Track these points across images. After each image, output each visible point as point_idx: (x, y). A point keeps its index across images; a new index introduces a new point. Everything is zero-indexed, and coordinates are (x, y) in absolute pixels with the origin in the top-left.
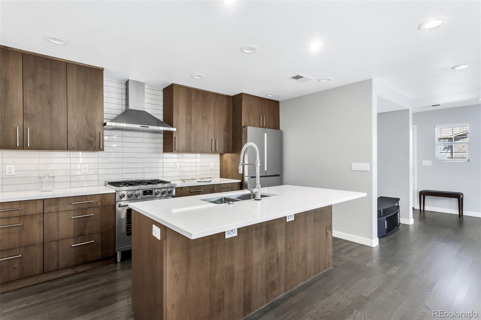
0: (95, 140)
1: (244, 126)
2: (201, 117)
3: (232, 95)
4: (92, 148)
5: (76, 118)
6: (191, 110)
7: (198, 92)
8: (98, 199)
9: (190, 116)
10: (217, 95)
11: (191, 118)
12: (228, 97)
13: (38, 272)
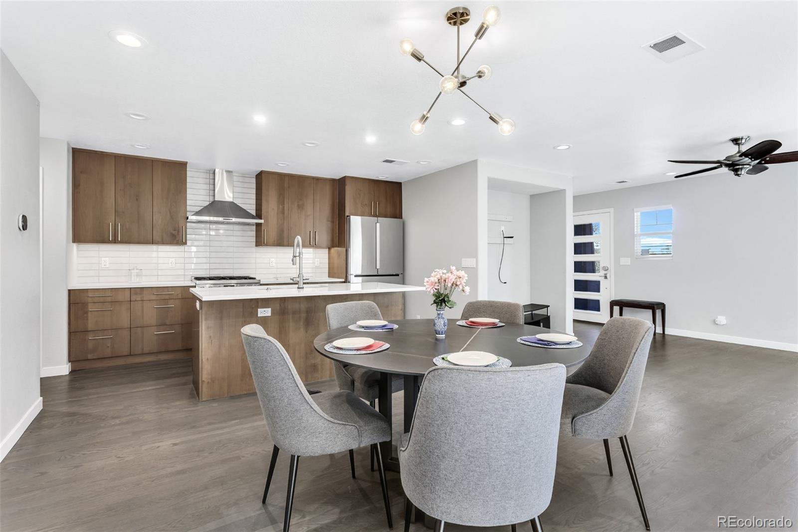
0: (178, 234)
1: (348, 215)
2: (296, 205)
3: (337, 178)
4: (175, 242)
5: (161, 213)
6: (284, 198)
7: (291, 177)
8: (179, 291)
9: (282, 205)
10: (317, 180)
11: (284, 207)
12: (333, 180)
13: (126, 354)
